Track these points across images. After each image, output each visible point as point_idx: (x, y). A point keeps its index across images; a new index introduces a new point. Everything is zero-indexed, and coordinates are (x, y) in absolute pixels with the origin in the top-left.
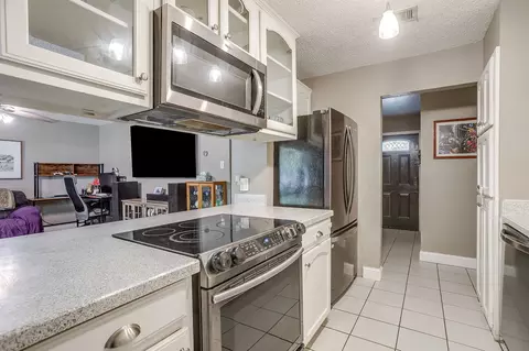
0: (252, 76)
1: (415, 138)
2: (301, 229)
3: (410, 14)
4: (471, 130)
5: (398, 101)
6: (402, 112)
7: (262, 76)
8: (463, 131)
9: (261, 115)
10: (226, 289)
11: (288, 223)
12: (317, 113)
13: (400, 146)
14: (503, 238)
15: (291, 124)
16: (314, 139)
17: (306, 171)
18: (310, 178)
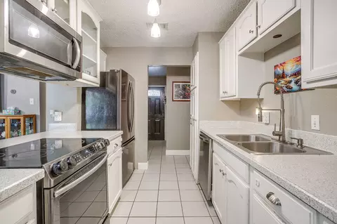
0: (73, 42)
1: (163, 89)
2: (107, 143)
3: (164, 26)
4: (188, 88)
5: (155, 68)
6: (157, 75)
7: (80, 43)
8: (184, 89)
9: (78, 69)
10: (63, 186)
11: (99, 139)
12: (112, 71)
13: (156, 93)
14: (200, 138)
15: (96, 77)
16: (110, 87)
17: (105, 107)
18: (108, 112)
